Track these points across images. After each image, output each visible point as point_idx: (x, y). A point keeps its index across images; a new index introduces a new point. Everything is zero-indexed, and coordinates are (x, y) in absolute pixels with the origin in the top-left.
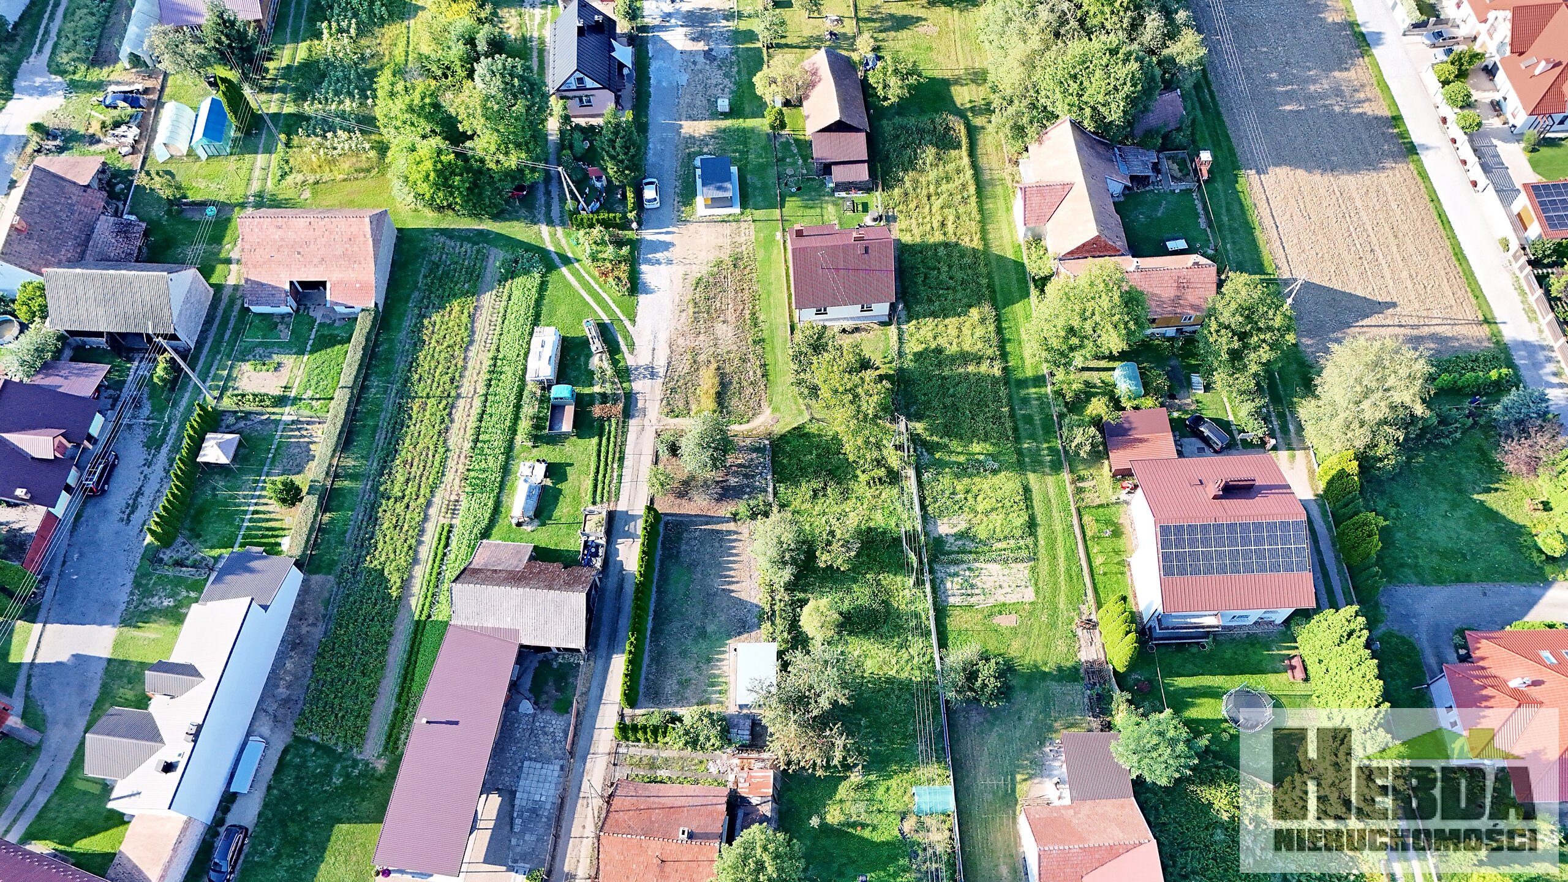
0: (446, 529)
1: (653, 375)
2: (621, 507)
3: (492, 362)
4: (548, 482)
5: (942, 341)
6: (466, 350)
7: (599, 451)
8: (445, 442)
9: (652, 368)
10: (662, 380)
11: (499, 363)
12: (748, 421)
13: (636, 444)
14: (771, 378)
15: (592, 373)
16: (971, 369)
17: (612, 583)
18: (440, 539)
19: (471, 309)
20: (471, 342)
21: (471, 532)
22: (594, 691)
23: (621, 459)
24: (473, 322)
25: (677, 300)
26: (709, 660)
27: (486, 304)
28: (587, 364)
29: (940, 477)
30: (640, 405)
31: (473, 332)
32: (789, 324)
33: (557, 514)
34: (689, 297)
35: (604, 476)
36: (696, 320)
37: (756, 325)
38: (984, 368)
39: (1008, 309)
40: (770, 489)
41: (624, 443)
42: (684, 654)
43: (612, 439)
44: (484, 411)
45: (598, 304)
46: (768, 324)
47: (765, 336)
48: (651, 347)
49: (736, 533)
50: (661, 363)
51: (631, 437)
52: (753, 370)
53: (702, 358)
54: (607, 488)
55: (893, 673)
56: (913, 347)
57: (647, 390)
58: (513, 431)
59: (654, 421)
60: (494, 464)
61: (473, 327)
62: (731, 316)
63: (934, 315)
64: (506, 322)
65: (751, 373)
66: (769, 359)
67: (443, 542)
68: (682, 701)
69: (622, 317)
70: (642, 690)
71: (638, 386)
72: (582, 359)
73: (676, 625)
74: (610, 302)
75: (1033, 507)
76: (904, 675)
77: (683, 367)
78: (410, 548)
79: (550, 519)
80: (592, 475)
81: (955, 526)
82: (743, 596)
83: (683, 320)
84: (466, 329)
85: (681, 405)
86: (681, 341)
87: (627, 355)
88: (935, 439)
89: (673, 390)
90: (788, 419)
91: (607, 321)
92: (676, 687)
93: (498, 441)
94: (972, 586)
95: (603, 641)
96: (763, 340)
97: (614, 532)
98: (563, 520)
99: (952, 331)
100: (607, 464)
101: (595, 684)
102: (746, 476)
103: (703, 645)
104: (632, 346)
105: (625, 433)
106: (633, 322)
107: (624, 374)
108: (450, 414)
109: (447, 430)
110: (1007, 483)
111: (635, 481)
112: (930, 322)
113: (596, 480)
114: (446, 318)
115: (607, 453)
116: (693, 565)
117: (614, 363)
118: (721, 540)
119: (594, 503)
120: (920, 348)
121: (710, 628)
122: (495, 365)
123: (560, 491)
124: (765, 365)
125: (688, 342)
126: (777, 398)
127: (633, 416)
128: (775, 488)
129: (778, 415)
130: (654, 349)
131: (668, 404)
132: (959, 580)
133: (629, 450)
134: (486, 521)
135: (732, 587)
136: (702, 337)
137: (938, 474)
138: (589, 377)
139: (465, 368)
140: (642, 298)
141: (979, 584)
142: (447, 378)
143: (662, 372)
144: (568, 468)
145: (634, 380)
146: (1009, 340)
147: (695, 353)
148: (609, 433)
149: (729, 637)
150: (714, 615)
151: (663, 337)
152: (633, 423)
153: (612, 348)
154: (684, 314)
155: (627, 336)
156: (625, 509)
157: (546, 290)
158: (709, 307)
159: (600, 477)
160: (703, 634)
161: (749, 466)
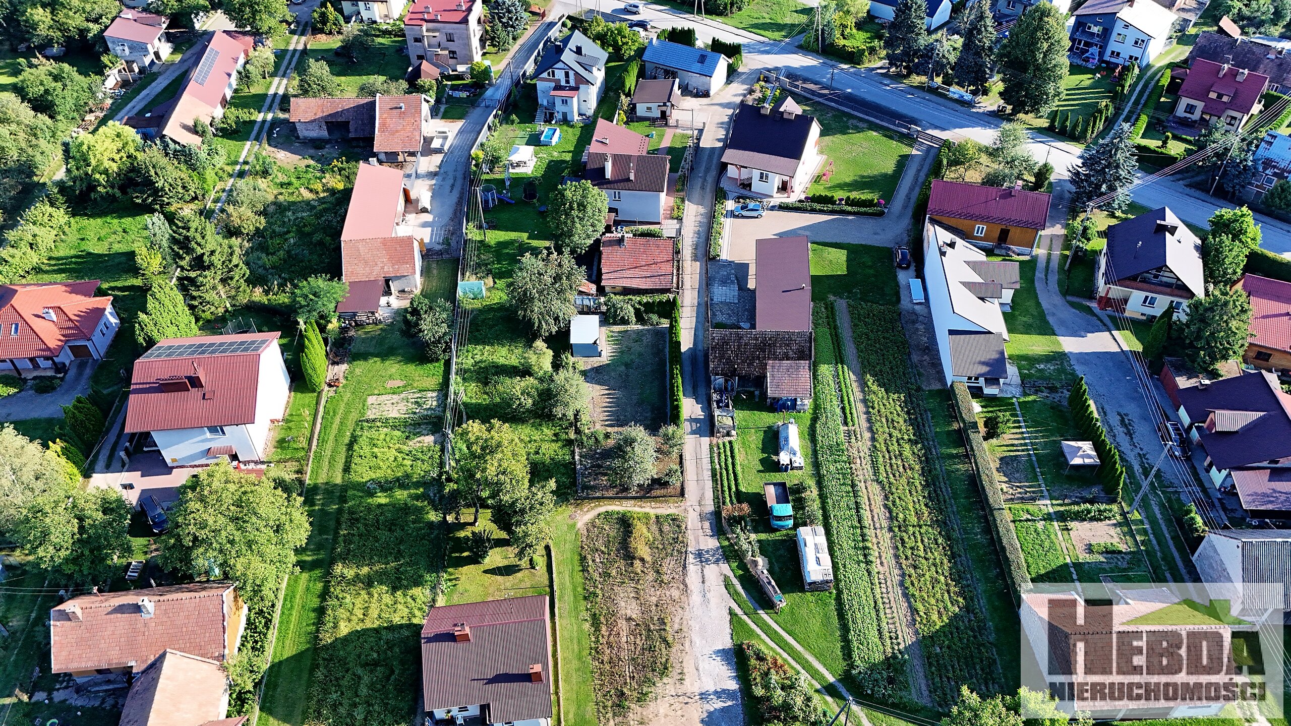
0: (849, 420)
1: (699, 555)
2: (706, 440)
3: (870, 558)
4: (775, 458)
5: (387, 599)
6: (903, 575)
7: (736, 480)
8: (883, 488)
9: (701, 562)
10: (689, 549)
11: (861, 558)
12: (599, 515)
13: (703, 489)
14: (577, 557)
15: (763, 553)
16: (365, 570)
17: (702, 390)
18: (851, 413)
19: (919, 619)
20: (902, 584)
21: (827, 417)
22: (700, 334)
23: (714, 475)
24: (910, 606)
25: (687, 644)
26: (622, 352)
27: (905, 629)
28: (770, 563)
29: (422, 473)
30: (707, 525)
31: (906, 595)
32: (557, 618)
33: (761, 435)
34: (674, 650)
35: (726, 460)
36: (662, 621)
37: (594, 616)
38: (350, 573)
39: (303, 647)
40: (577, 457)
41: (715, 489)
42: (640, 354)
43: (726, 489)
44: (858, 511)
45: (776, 632)
46: (581, 617)
47: (584, 603)
48: (707, 584)
49: (607, 426)
50: (693, 568)
51: (709, 495)
52: (595, 563)
53: (651, 576)
54: (722, 451)
55: (487, 348)
56: (421, 594)
57: (702, 538)
58: (823, 497)
59: (690, 510)
60: (829, 468)
61: (909, 602)
62: (622, 624)
63: (392, 628)
64: (873, 604)
65: (598, 560)
66: (579, 578)
67: (848, 411)
68: (638, 332)
69: (745, 617)
70: (668, 335)
71: (712, 543)
72: (777, 569)
73: (649, 369)
74: (763, 636)
75: (347, 457)
76: (479, 347)
77: (668, 566)
78: (873, 408)
79: (765, 431)
80: (738, 462)
81: (420, 442)
82: (598, 387)
83: (677, 620)
84: (913, 595)
85: (666, 528)
86: (676, 593)
87: (731, 575)
88: (419, 504)
89: (676, 540)
90: (559, 518)
91: (761, 612)
92: (644, 338)
93: (832, 485)
94: (417, 402)
95: (701, 359)
96: (585, 598)
97: (708, 423)
98: (753, 430)
99: (374, 612)
100: (727, 470)
101: (701, 337)
102: (599, 466)
103: (627, 358)
104: (728, 585)
105: (716, 498)
106: (731, 613)
107: (731, 554)
108: (890, 512)
109: (886, 498)
110: (363, 473)
111: (698, 459)
112: (397, 620)
113: (733, 457)
114: (941, 605)
115: (728, 479)
116: (640, 403)
117: (743, 566)
118: (618, 420)
119: (730, 442)
120: (416, 591)
121: (623, 368)
122: (865, 556)
123: (763, 451)
124: (583, 571)
125: (668, 593)
126: (571, 537)
127: (711, 514)
128: (573, 458)
129: (571, 522)
130: (703, 582)
131: (679, 526)
132: (425, 407)
133: (709, 484)
134: (818, 425)
135: (607, 392)
136: (654, 600)
137: (424, 477)
138: (764, 548)
139: (897, 557)
140: (726, 643)
141: (410, 404)
142: (910, 543)
143: (691, 559)
144: (761, 468)
145: (718, 549)
146: (314, 610)
147: (660, 583)
148: (730, 496)
149: (608, 365)
150: (620, 376)
151: (695, 598)
152: (710, 507)
153: (750, 581)
154: (676, 627)
155: (733, 594)
156: (702, 438)
157: (842, 647)
158: (648, 637)
159: (730, 460)
160: (627, 365)
161: (596, 474)
